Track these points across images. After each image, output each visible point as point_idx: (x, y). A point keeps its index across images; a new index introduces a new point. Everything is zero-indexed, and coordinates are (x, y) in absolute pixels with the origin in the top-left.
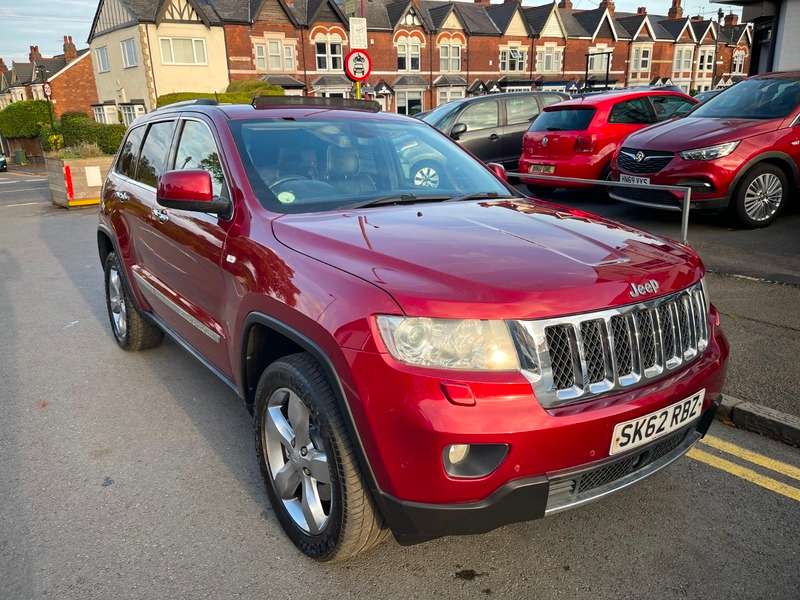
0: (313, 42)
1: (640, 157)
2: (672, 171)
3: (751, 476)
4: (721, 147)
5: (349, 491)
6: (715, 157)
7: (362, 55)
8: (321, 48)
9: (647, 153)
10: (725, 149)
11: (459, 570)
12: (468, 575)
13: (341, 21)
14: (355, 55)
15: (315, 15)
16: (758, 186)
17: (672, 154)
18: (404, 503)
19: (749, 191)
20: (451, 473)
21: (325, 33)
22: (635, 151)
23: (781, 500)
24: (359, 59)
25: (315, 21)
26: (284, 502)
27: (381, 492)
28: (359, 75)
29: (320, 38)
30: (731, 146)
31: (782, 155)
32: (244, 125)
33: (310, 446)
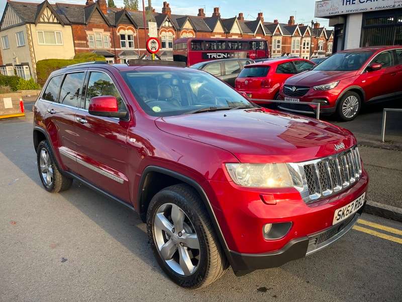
0: (118, 34)
1: (294, 89)
2: (309, 96)
3: (375, 233)
4: (331, 84)
5: (211, 251)
6: (329, 89)
7: (155, 41)
8: (123, 37)
9: (297, 87)
10: (332, 85)
11: (258, 288)
12: (263, 290)
13: (132, 24)
14: (152, 40)
15: (119, 21)
16: (348, 102)
17: (309, 87)
18: (243, 254)
19: (344, 104)
20: (266, 238)
21: (125, 29)
22: (291, 86)
23: (392, 244)
24: (154, 42)
25: (119, 23)
26: (166, 261)
27: (230, 250)
28: (154, 50)
29: (122, 32)
30: (335, 83)
31: (358, 87)
32: (128, 74)
33: (183, 231)
